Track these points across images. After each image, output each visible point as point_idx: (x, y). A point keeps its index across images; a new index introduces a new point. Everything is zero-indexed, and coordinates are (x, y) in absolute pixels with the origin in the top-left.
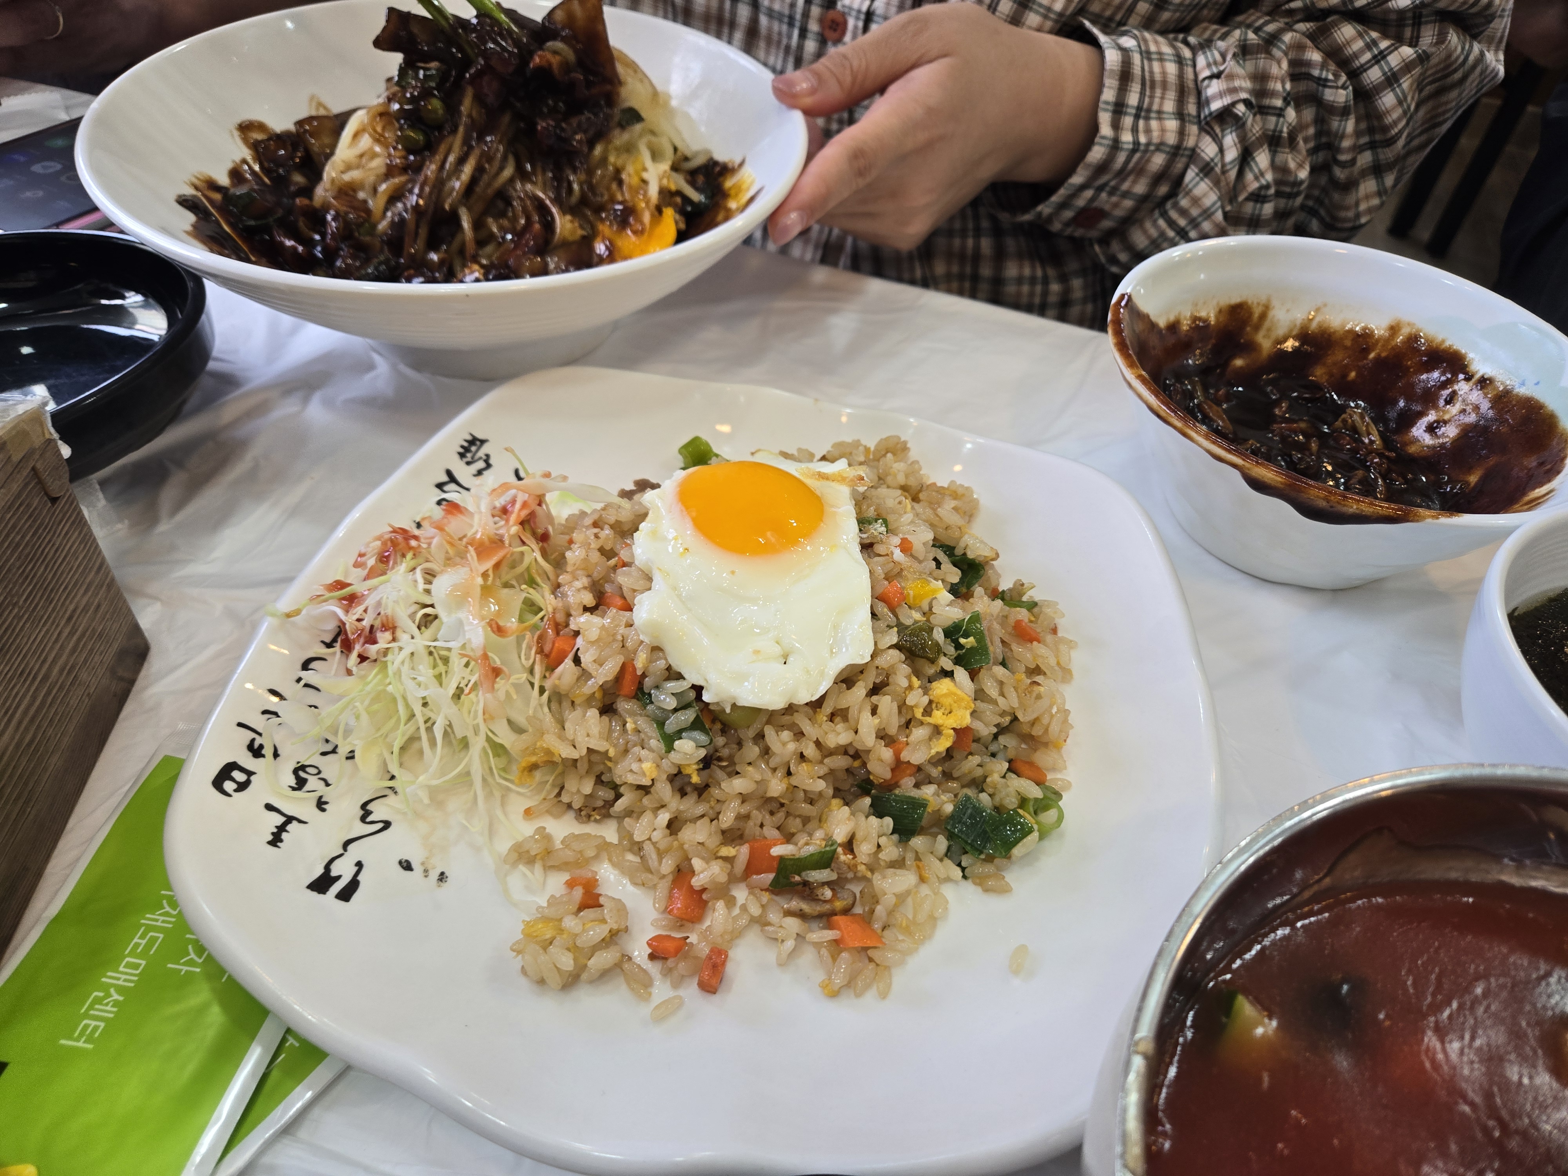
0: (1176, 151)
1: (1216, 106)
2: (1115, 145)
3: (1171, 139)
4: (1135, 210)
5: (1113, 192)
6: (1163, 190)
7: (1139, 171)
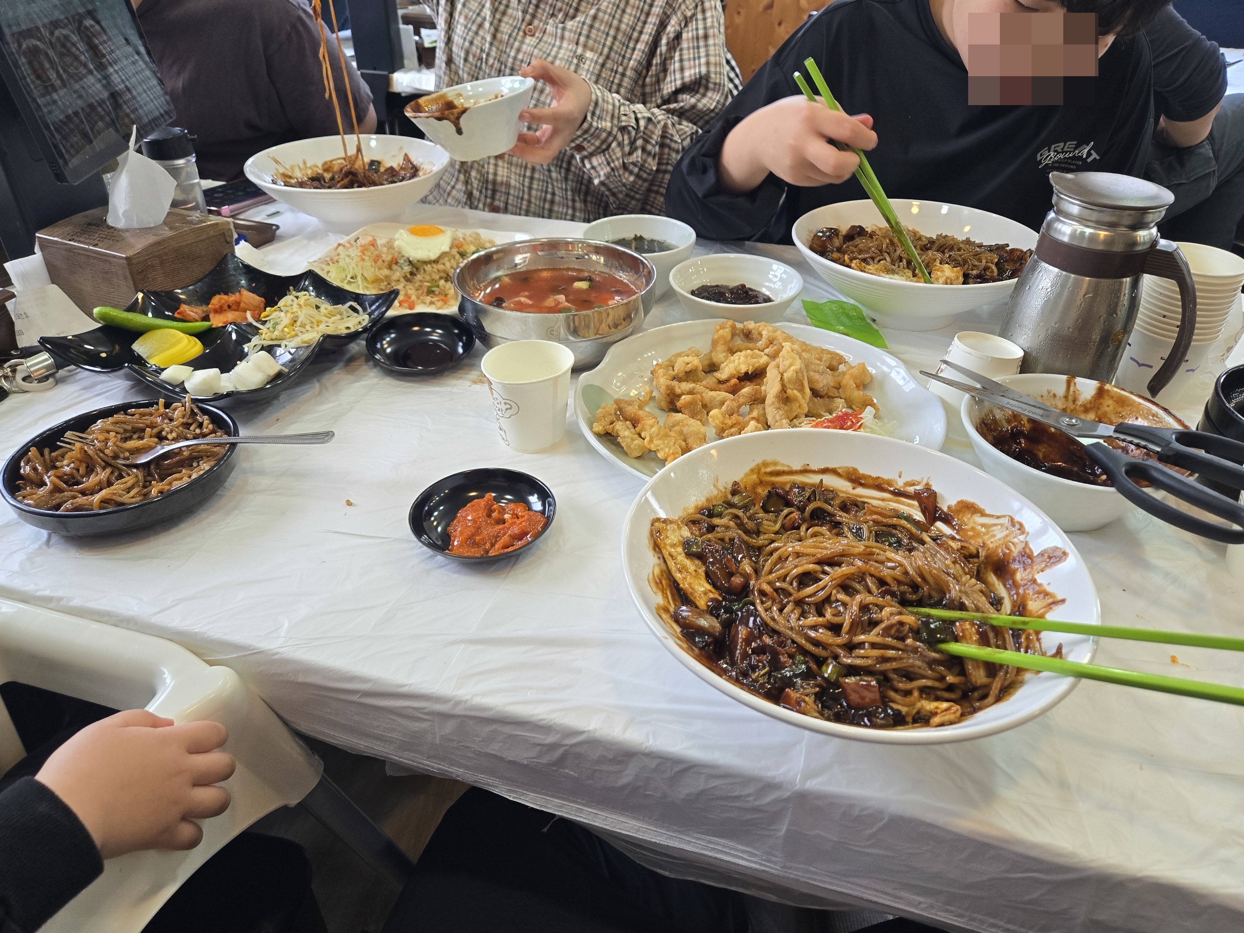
0: (610, 134)
1: (623, 124)
2: (591, 125)
3: (609, 129)
4: (595, 151)
5: (589, 142)
6: (604, 147)
7: (598, 137)
